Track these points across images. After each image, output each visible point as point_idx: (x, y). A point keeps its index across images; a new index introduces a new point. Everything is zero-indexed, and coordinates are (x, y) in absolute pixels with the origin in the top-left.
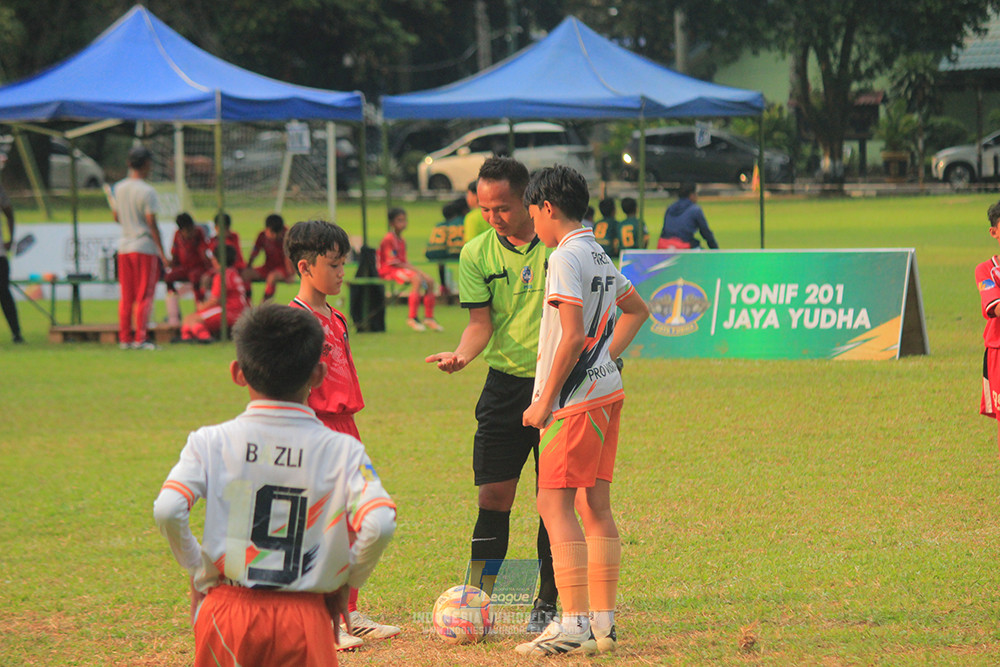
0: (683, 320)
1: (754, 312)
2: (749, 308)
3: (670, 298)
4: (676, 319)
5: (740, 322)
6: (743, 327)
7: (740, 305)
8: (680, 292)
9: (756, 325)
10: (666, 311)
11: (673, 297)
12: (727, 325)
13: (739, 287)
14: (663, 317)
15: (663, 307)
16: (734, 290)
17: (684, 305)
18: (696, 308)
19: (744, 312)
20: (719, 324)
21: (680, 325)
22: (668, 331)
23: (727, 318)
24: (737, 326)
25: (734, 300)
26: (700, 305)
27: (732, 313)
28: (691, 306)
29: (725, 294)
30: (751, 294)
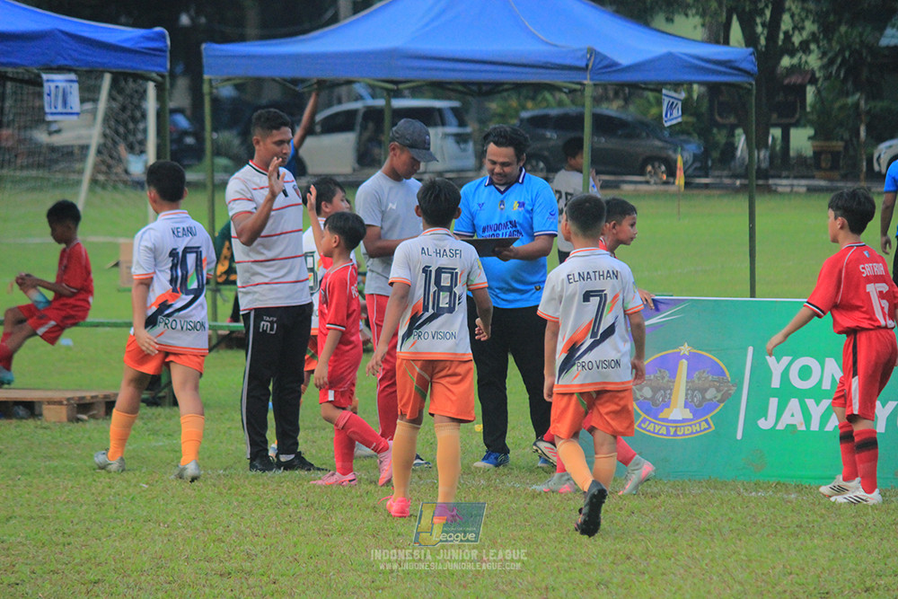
0: (688, 414)
1: (810, 403)
2: (802, 395)
3: (667, 374)
4: (678, 411)
5: (786, 419)
6: (792, 428)
7: (786, 392)
8: (684, 365)
9: (815, 426)
10: (659, 396)
11: (673, 374)
12: (764, 424)
13: (786, 360)
14: (654, 408)
15: (655, 390)
16: (776, 366)
17: (691, 389)
18: (711, 394)
19: (794, 403)
20: (751, 422)
21: (684, 420)
22: (664, 431)
23: (764, 413)
24: (780, 427)
25: (776, 383)
26: (718, 390)
27: (773, 402)
28: (703, 391)
29: (762, 371)
30: (805, 373)
